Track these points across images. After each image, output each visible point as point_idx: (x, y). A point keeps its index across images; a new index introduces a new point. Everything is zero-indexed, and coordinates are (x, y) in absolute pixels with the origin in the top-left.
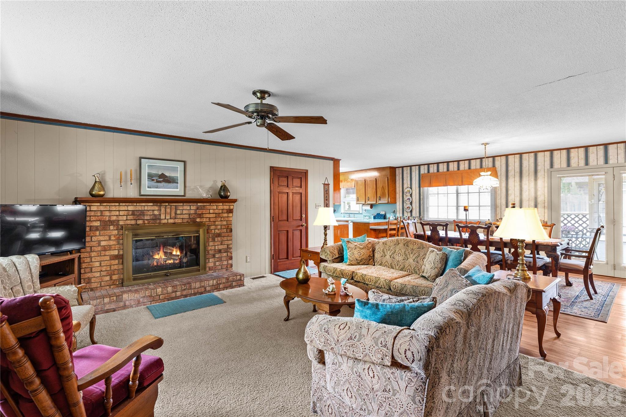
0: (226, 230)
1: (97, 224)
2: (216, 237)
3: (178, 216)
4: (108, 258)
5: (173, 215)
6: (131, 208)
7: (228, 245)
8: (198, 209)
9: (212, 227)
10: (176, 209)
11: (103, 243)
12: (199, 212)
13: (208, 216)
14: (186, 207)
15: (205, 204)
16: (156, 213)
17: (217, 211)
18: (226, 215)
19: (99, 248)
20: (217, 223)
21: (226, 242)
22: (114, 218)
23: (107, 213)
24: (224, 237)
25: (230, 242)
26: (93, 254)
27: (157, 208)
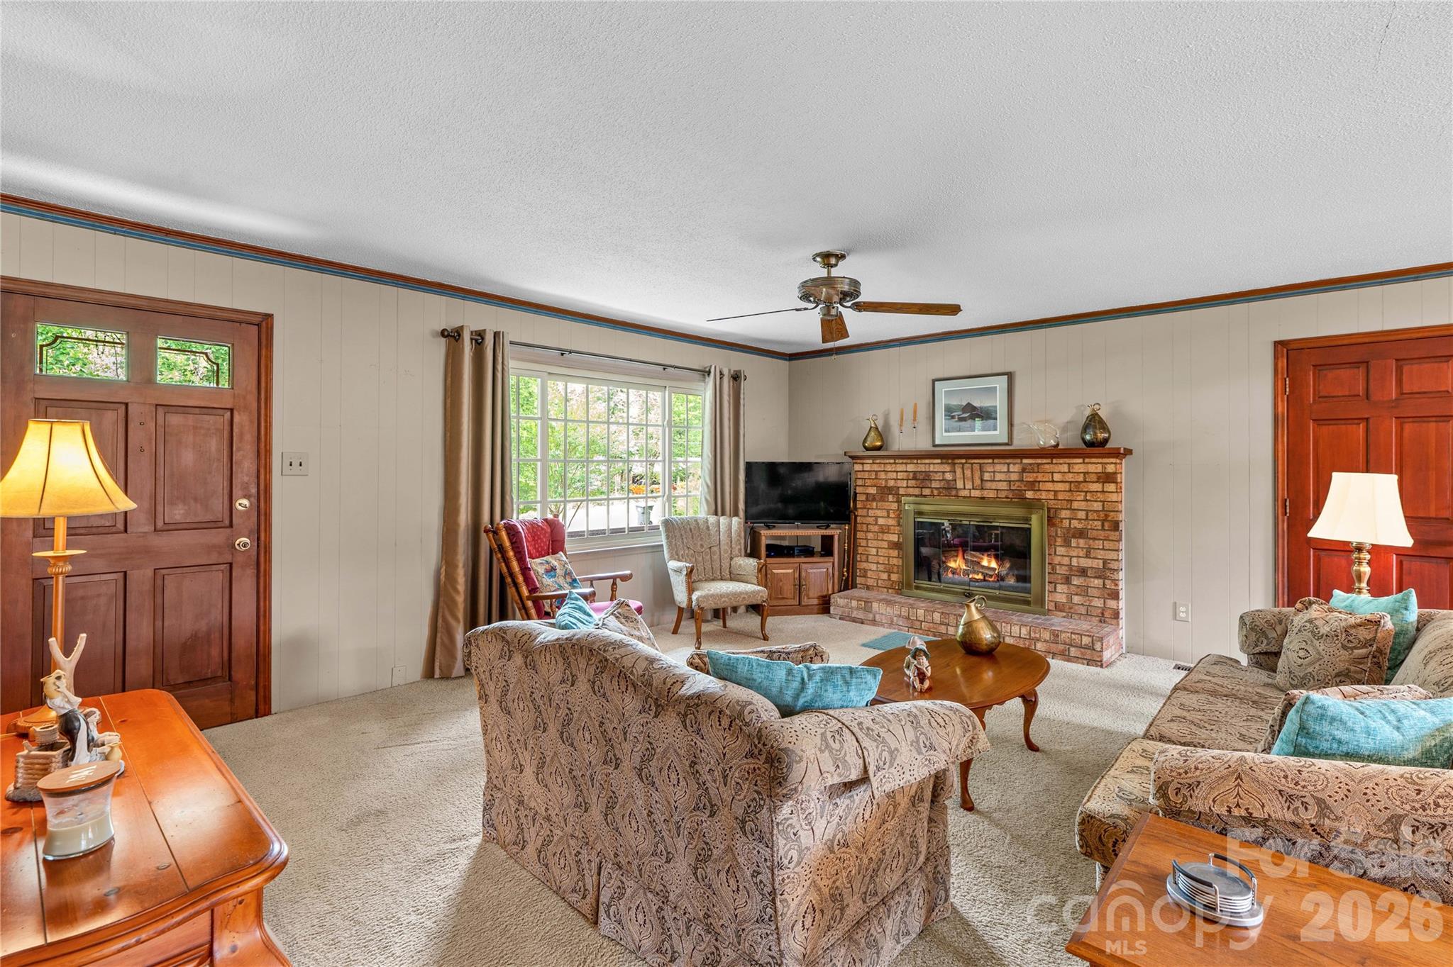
0: (1100, 523)
1: (873, 491)
2: (1074, 537)
3: (988, 485)
4: (885, 545)
5: (978, 482)
6: (911, 468)
7: (1105, 562)
8: (1024, 470)
9: (1064, 514)
10: (982, 471)
11: (881, 521)
12: (1029, 477)
13: (1050, 486)
14: (1001, 467)
15: (1039, 461)
16: (949, 476)
17: (1070, 477)
18: (1097, 487)
19: (876, 528)
20: (1075, 505)
21: (1101, 554)
22: (891, 483)
23: (882, 475)
24: (1094, 539)
25: (1112, 555)
26: (870, 535)
27: (947, 468)
